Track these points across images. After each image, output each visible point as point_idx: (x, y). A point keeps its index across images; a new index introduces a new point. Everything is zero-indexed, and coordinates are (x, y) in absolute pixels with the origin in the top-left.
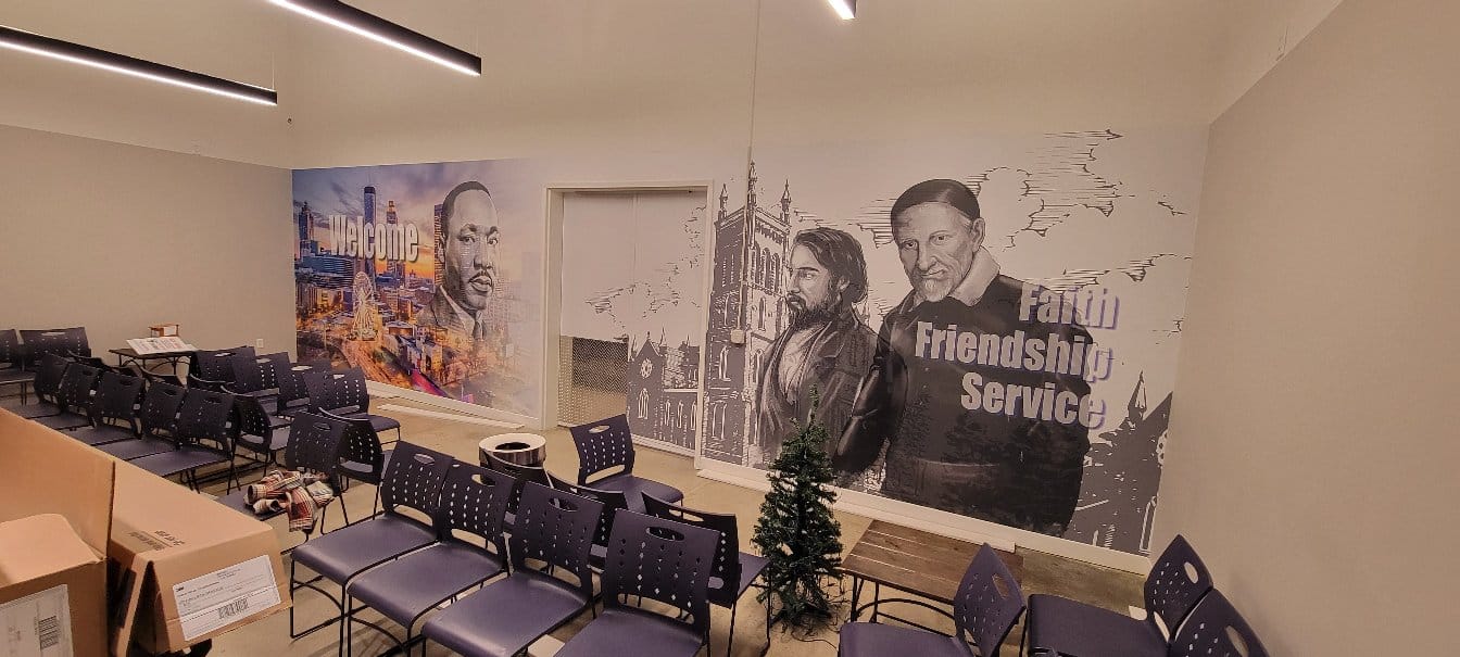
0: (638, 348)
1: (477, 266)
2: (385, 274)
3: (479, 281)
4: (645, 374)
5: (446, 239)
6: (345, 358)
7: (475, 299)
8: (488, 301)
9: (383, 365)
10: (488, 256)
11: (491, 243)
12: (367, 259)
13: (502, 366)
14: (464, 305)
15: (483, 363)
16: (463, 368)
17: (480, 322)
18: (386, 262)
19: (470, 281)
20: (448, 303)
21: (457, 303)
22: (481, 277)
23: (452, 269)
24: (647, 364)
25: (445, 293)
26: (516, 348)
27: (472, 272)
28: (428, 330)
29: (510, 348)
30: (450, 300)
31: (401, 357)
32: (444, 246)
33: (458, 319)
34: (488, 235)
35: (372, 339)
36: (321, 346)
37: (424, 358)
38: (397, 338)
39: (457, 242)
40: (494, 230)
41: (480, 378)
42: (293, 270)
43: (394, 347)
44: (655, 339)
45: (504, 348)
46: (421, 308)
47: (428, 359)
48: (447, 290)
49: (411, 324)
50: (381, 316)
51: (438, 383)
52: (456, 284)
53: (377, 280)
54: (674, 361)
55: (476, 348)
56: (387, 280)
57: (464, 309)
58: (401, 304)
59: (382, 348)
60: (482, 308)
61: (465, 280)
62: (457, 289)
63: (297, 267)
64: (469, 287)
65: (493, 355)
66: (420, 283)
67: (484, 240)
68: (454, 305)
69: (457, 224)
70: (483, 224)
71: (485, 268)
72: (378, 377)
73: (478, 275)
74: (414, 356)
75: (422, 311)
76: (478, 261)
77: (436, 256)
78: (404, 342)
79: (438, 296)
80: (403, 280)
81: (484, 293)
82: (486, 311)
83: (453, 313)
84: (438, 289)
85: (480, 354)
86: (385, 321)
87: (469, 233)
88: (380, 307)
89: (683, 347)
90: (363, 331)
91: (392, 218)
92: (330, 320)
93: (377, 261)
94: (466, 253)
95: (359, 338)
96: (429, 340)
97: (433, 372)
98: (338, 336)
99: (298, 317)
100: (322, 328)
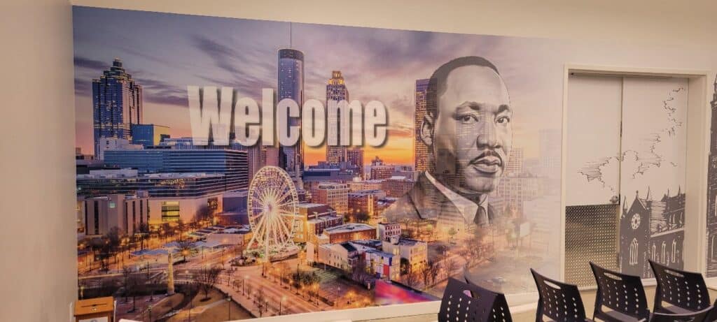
0: (629, 206)
1: (480, 146)
2: (322, 164)
3: (483, 162)
4: (635, 226)
5: (435, 117)
6: (225, 296)
7: (478, 182)
8: (496, 182)
9: (315, 287)
10: (496, 134)
11: (500, 121)
12: (281, 148)
13: (514, 248)
14: (462, 190)
15: (490, 248)
16: (460, 261)
17: (485, 205)
18: (324, 150)
19: (472, 162)
20: (437, 191)
21: (453, 189)
22: (486, 158)
23: (443, 152)
24: (637, 217)
25: (432, 180)
26: (533, 226)
27: (475, 152)
28: (404, 227)
29: (525, 228)
30: (439, 186)
31: (354, 269)
32: (431, 126)
33: (455, 207)
34: (496, 113)
35: (294, 256)
36: (162, 290)
37: (397, 261)
38: (347, 246)
39: (453, 122)
40: (503, 108)
41: (486, 267)
42: (73, 176)
43: (339, 256)
44: (643, 196)
45: (517, 229)
46: (392, 202)
47: (404, 261)
48: (436, 176)
49: (373, 224)
50: (314, 222)
51: (419, 288)
52: (451, 168)
53: (305, 175)
54: (657, 211)
55: (479, 234)
56: (328, 174)
57: (463, 194)
58: (353, 202)
59: (315, 265)
60: (489, 191)
61: (463, 162)
62: (452, 173)
63: (82, 169)
64: (470, 170)
65: (504, 239)
66: (392, 171)
67: (490, 119)
68: (447, 192)
69: (450, 101)
70: (490, 100)
71: (492, 148)
72: (305, 304)
73: (483, 155)
74: (376, 262)
75: (393, 206)
76: (484, 141)
77: (419, 139)
78: (360, 249)
79: (421, 185)
80: (359, 171)
81: (490, 175)
82: (493, 194)
83: (446, 201)
84: (422, 176)
85: (486, 240)
86: (319, 230)
87: (469, 111)
88: (310, 211)
89: (665, 199)
90: (269, 248)
91: (337, 91)
92: (184, 245)
93: (306, 150)
94: (466, 134)
95: (264, 259)
96: (407, 238)
97: (412, 277)
98: (208, 265)
99: (82, 253)
100: (163, 260)
